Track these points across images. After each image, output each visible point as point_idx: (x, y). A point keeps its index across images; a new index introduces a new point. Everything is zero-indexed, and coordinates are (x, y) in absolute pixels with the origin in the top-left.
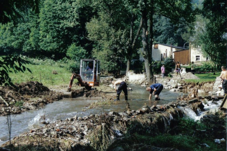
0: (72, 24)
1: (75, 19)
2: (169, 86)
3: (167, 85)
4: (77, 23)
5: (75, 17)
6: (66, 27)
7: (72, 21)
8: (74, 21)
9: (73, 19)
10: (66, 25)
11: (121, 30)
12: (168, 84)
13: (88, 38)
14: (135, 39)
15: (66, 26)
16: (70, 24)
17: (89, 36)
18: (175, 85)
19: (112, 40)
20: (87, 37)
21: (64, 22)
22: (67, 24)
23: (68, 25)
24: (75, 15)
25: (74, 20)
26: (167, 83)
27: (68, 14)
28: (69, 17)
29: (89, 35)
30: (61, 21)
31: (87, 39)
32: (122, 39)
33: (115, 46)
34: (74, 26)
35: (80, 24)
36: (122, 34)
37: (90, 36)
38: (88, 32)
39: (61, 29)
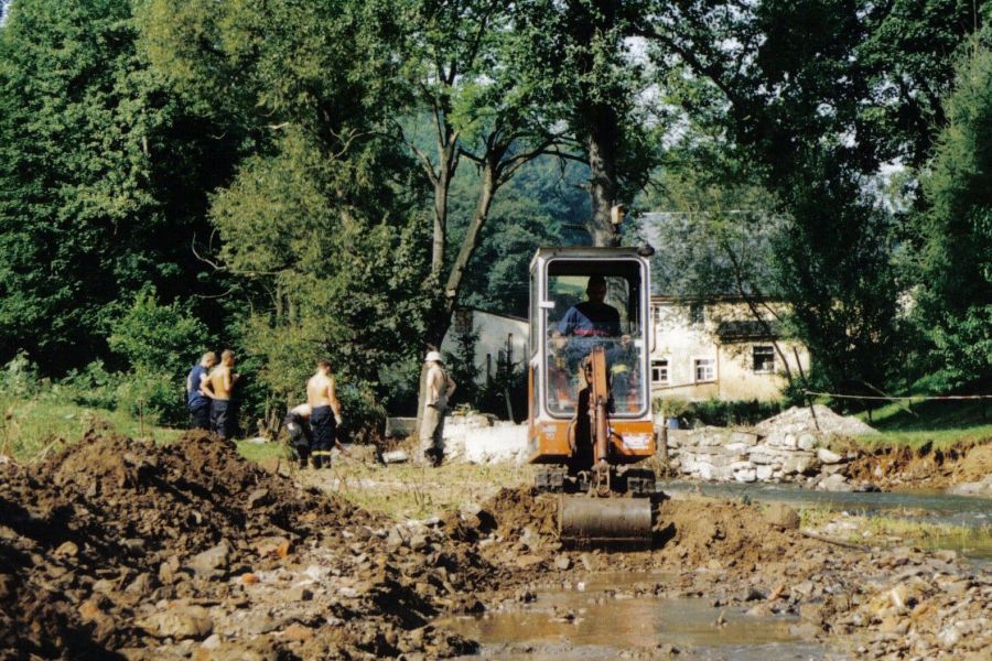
0: (121, 200)
1: (132, 178)
2: (759, 467)
3: (748, 464)
4: (147, 199)
5: (135, 168)
6: (89, 220)
7: (117, 189)
8: (130, 189)
9: (120, 183)
10: (89, 206)
11: (387, 224)
12: (752, 458)
13: (222, 263)
14: (457, 265)
15: (87, 211)
16: (107, 203)
17: (224, 254)
18: (806, 460)
19: (351, 269)
20: (214, 260)
21: (80, 196)
22: (95, 204)
23: (102, 209)
24: (133, 159)
25: (131, 182)
26: (748, 454)
27: (99, 156)
28: (105, 169)
29: (226, 248)
30: (66, 189)
31: (217, 268)
32: (397, 264)
33: (367, 300)
34: (131, 213)
35: (157, 203)
36: (396, 244)
37: (233, 252)
38: (225, 236)
39: (61, 226)
